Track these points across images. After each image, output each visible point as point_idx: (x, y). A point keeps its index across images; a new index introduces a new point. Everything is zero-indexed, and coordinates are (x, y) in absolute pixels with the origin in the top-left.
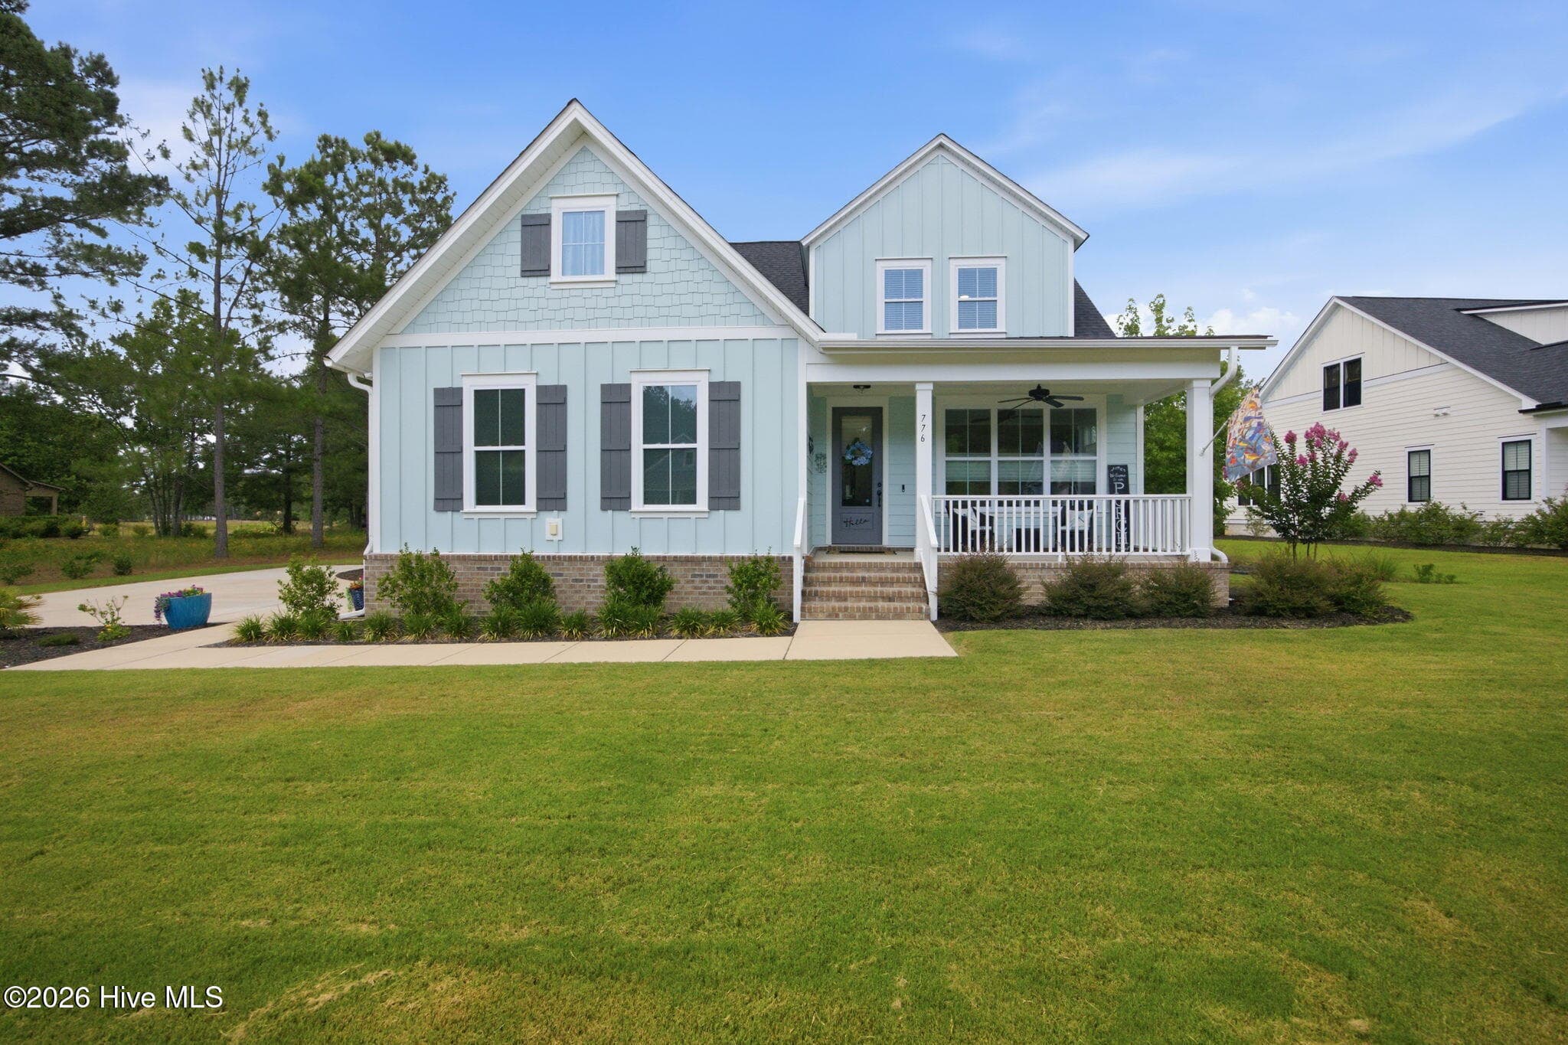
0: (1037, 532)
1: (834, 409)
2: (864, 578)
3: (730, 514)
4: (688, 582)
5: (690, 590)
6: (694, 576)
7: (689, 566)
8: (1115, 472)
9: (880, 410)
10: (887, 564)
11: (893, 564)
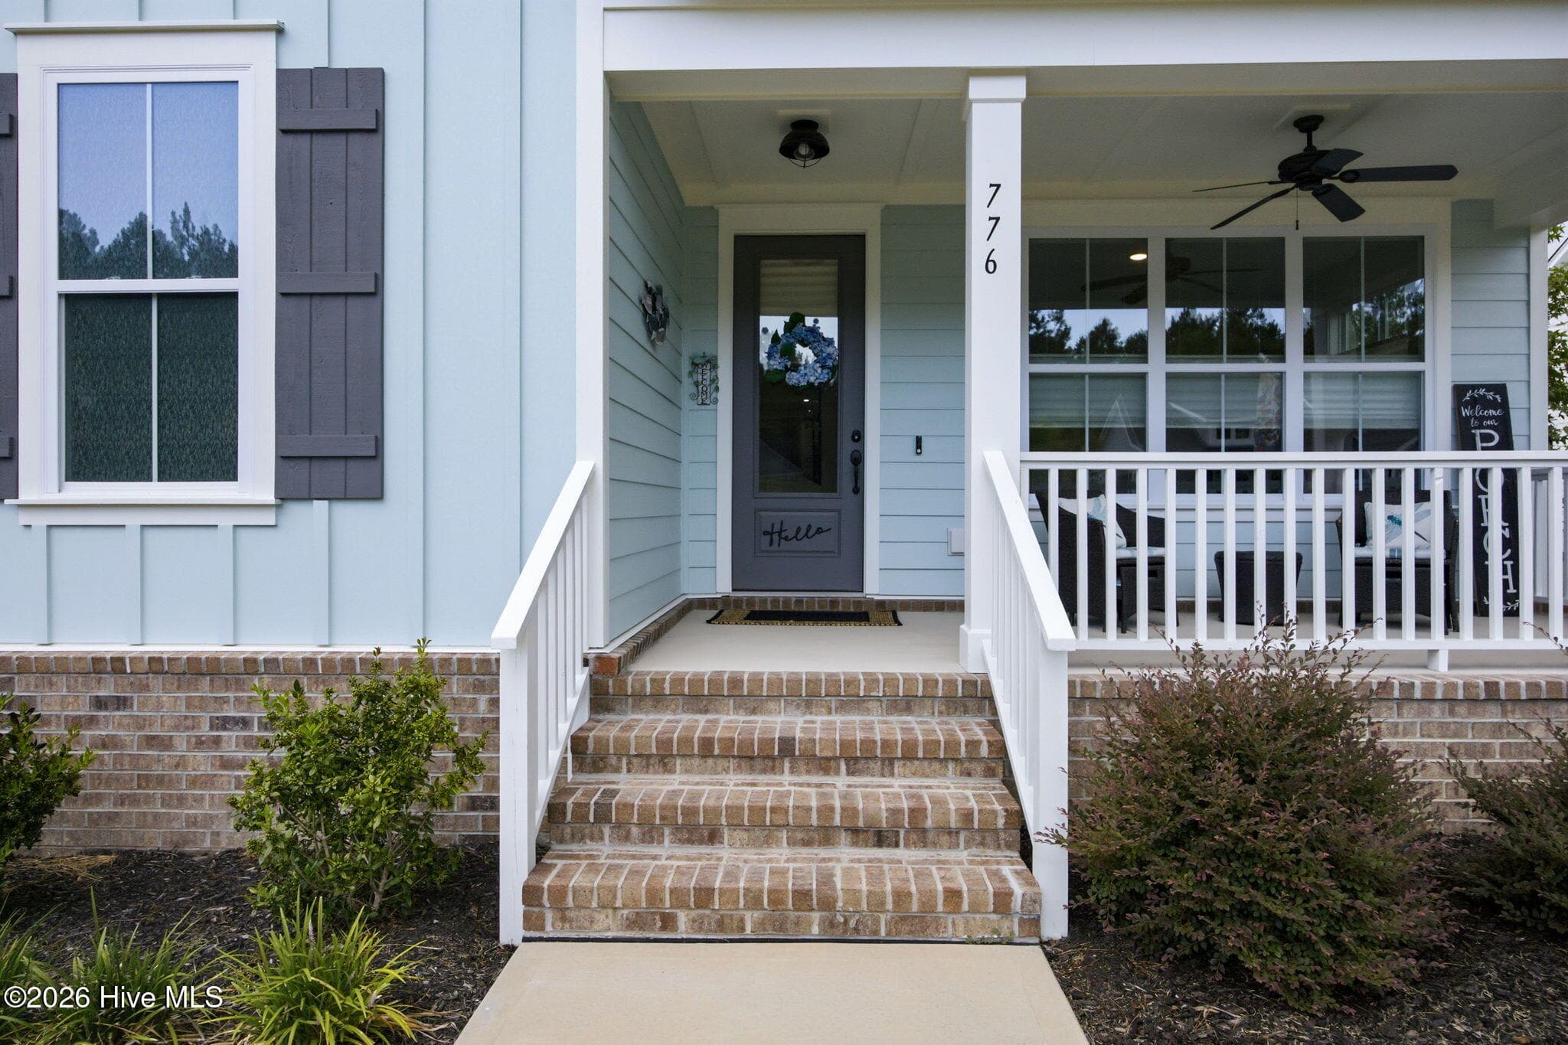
0: (1275, 562)
1: (740, 240)
2: (787, 745)
3: (353, 515)
4: (200, 743)
5: (205, 769)
6: (224, 723)
7: (204, 689)
8: (1474, 402)
9: (859, 240)
10: (871, 680)
11: (890, 680)
